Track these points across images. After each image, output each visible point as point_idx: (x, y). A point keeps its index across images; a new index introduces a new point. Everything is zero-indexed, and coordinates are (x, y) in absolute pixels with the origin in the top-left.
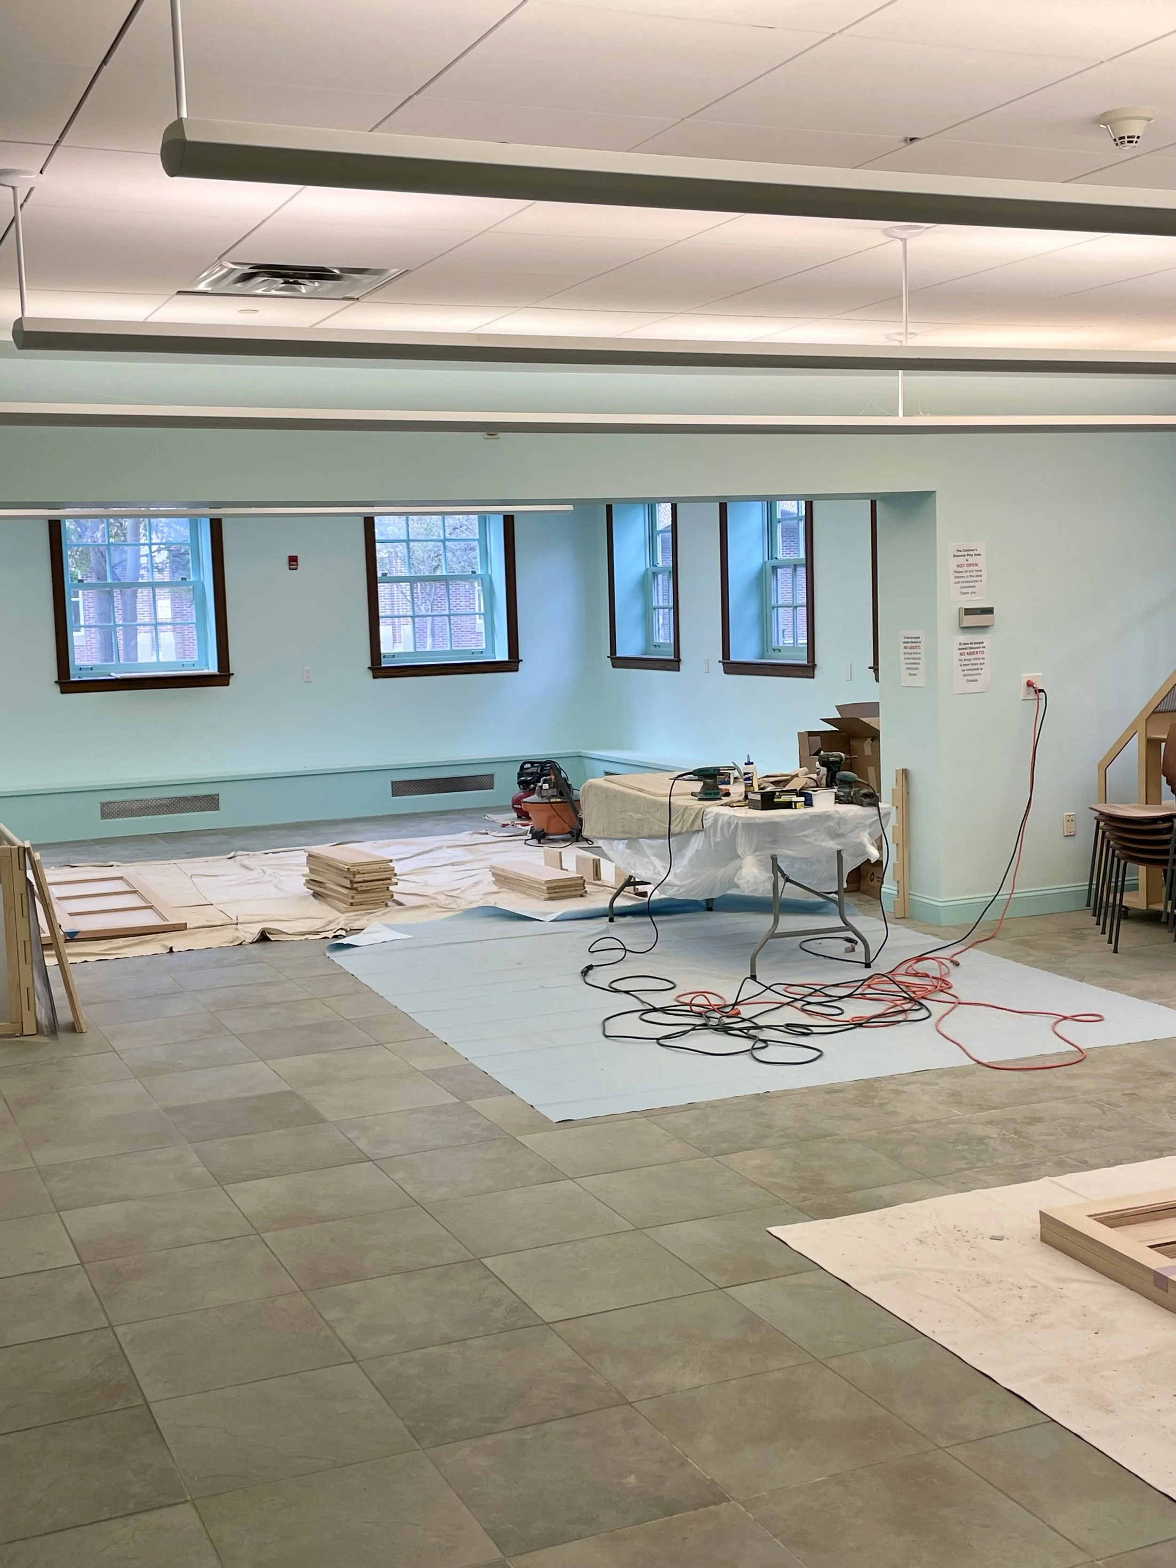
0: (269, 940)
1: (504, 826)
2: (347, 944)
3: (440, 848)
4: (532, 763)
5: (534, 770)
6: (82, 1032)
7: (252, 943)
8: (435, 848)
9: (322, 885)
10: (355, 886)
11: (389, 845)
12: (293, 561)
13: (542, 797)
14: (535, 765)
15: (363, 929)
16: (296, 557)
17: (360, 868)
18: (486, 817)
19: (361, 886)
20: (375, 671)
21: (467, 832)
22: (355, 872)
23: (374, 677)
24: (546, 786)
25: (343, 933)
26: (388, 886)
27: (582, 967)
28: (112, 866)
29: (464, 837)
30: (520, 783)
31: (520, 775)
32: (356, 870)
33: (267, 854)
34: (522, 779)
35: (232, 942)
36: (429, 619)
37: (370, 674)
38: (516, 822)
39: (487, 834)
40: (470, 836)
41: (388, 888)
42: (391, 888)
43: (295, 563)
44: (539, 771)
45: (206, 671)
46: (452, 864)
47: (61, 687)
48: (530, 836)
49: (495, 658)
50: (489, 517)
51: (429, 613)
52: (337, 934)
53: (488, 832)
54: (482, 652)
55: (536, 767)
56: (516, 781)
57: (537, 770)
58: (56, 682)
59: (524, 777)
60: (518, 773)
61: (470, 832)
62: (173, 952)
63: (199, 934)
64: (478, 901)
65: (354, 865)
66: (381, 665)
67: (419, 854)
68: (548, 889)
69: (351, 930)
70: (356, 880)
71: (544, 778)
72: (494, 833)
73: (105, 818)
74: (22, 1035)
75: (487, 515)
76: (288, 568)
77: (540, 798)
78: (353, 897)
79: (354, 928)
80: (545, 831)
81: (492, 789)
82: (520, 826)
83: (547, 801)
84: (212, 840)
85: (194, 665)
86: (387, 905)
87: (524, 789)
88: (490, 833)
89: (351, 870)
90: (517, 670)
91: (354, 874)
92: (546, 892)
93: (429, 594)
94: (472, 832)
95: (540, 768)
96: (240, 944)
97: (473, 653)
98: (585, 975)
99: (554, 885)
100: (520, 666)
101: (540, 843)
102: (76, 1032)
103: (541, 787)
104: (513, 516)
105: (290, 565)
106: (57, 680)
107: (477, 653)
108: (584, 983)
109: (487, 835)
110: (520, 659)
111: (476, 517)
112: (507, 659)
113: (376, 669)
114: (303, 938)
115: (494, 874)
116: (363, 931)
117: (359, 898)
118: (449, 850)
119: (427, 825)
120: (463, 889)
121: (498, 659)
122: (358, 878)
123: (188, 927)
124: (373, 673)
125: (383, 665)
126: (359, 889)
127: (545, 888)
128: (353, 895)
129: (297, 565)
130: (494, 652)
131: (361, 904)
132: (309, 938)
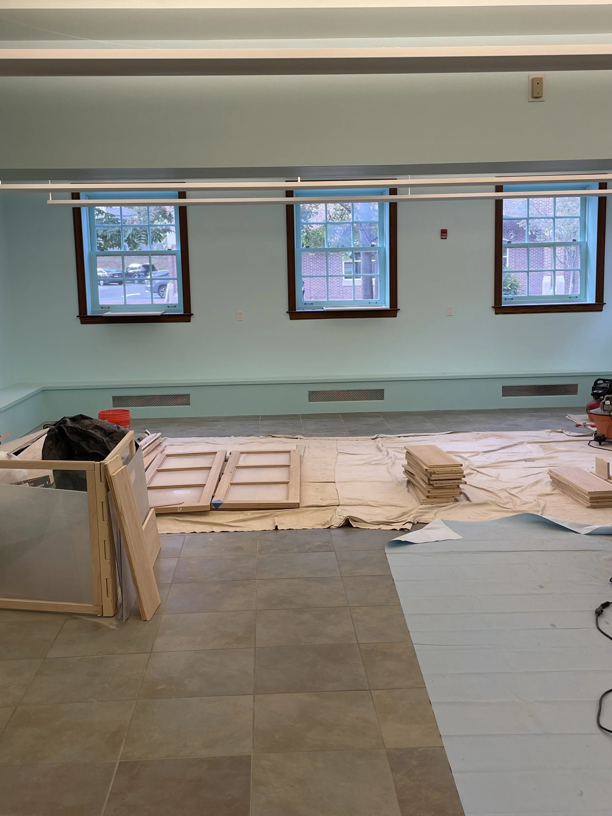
0: (351, 526)
1: (578, 426)
2: (404, 541)
3: (522, 443)
4: (604, 380)
5: (604, 385)
6: (146, 620)
7: (338, 527)
8: (518, 443)
9: (413, 476)
10: (431, 482)
11: (486, 437)
12: (444, 233)
13: (604, 410)
14: (606, 382)
15: (428, 524)
16: (446, 230)
17: (436, 470)
18: (567, 417)
19: (437, 483)
20: (496, 309)
21: (547, 430)
22: (431, 472)
23: (496, 314)
24: (608, 402)
25: (409, 526)
26: (458, 484)
27: (598, 605)
28: (297, 438)
29: (544, 434)
30: (593, 394)
31: (593, 389)
32: (432, 471)
33: (399, 437)
34: (594, 392)
35: (323, 525)
36: (572, 272)
37: (493, 311)
38: (587, 424)
39: (562, 432)
40: (548, 433)
41: (458, 486)
42: (461, 486)
43: (445, 234)
44: (608, 387)
45: (384, 307)
46: (526, 460)
47: (290, 315)
48: (592, 438)
49: (586, 302)
50: (589, 198)
51: (572, 268)
52: (404, 527)
53: (563, 431)
54: (577, 297)
55: (607, 383)
56: (591, 392)
57: (608, 385)
58: (287, 312)
59: (596, 390)
60: (593, 387)
61: (549, 430)
62: (278, 529)
63: (308, 512)
64: (531, 503)
65: (431, 467)
66: (501, 305)
67: (503, 448)
68: (591, 498)
69: (417, 523)
70: (432, 478)
71: (607, 396)
72: (567, 433)
73: (311, 401)
74: (102, 616)
75: (587, 197)
76: (440, 237)
77: (603, 412)
78: (429, 492)
79: (421, 522)
80: (605, 436)
81: (576, 394)
82: (589, 427)
83: (608, 414)
84: (372, 421)
85: (376, 302)
86: (456, 500)
87: (595, 399)
88: (565, 432)
89: (428, 471)
90: (601, 310)
91: (431, 474)
92: (589, 501)
93: (573, 257)
94: (551, 430)
95: (609, 384)
96: (329, 528)
97: (570, 298)
98: (599, 615)
99: (597, 496)
100: (603, 308)
101: (600, 444)
102: (141, 620)
103: (604, 403)
104: (606, 197)
105: (441, 236)
106: (288, 311)
107: (573, 297)
108: (595, 626)
109: (562, 434)
110: (604, 302)
111: (579, 198)
112: (594, 302)
113: (497, 308)
114: (377, 527)
115: (551, 477)
116: (427, 527)
117: (435, 492)
118: (528, 446)
119: (521, 421)
120: (523, 488)
121: (589, 302)
122: (434, 477)
123: (300, 506)
124: (495, 311)
125: (503, 305)
126: (435, 485)
127: (589, 498)
128: (429, 490)
129: (447, 235)
130: (585, 297)
131: (435, 498)
132: (382, 529)
